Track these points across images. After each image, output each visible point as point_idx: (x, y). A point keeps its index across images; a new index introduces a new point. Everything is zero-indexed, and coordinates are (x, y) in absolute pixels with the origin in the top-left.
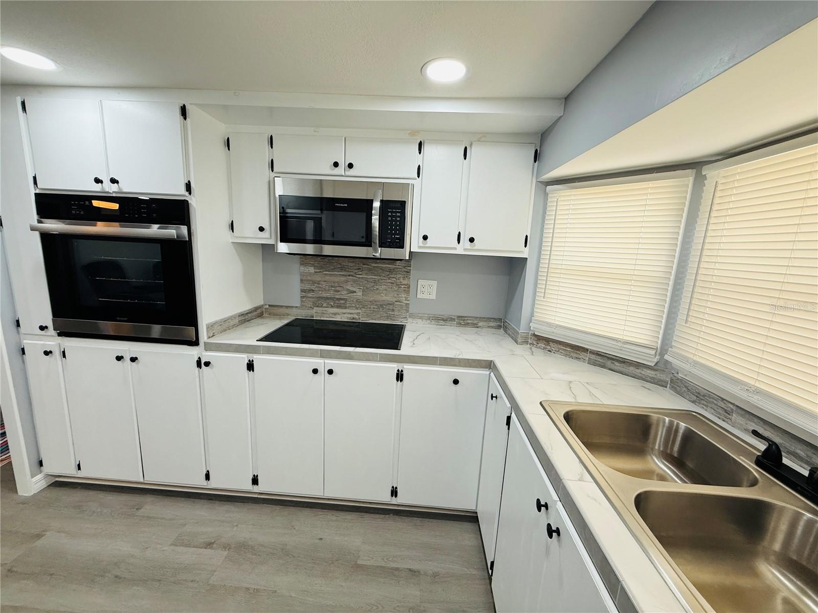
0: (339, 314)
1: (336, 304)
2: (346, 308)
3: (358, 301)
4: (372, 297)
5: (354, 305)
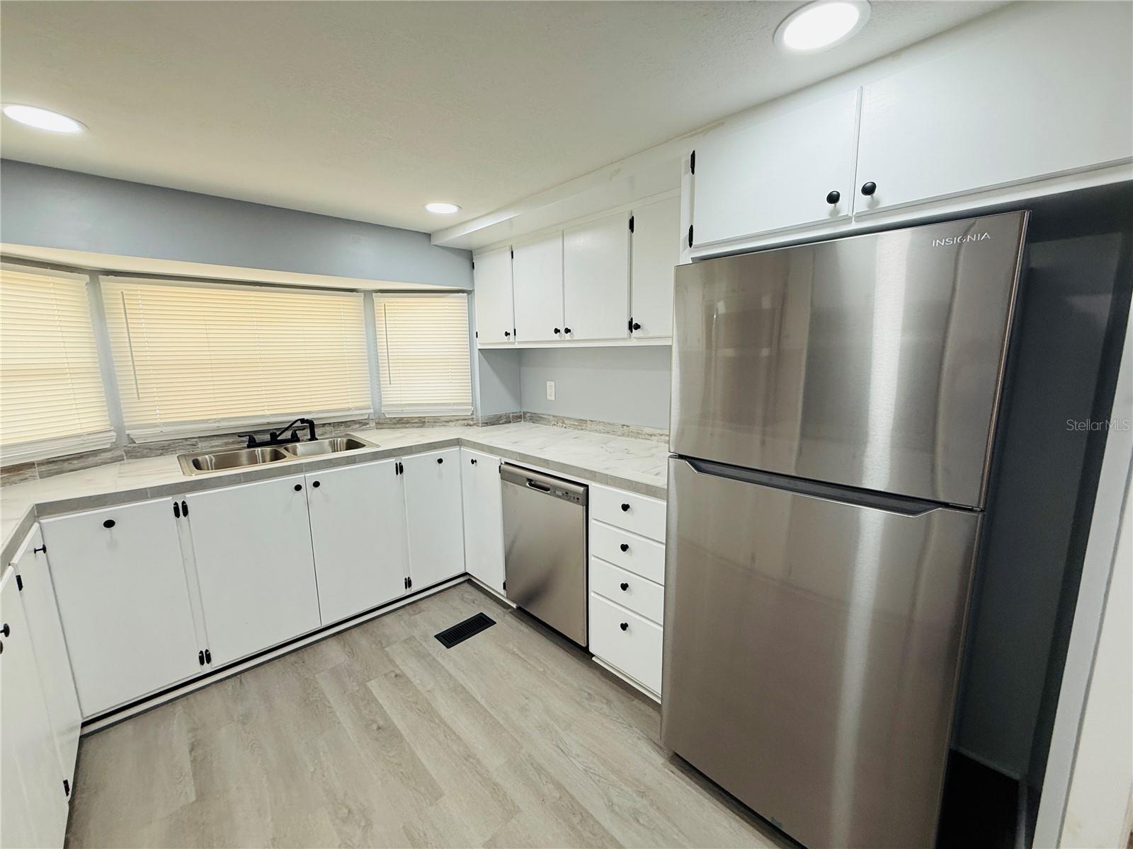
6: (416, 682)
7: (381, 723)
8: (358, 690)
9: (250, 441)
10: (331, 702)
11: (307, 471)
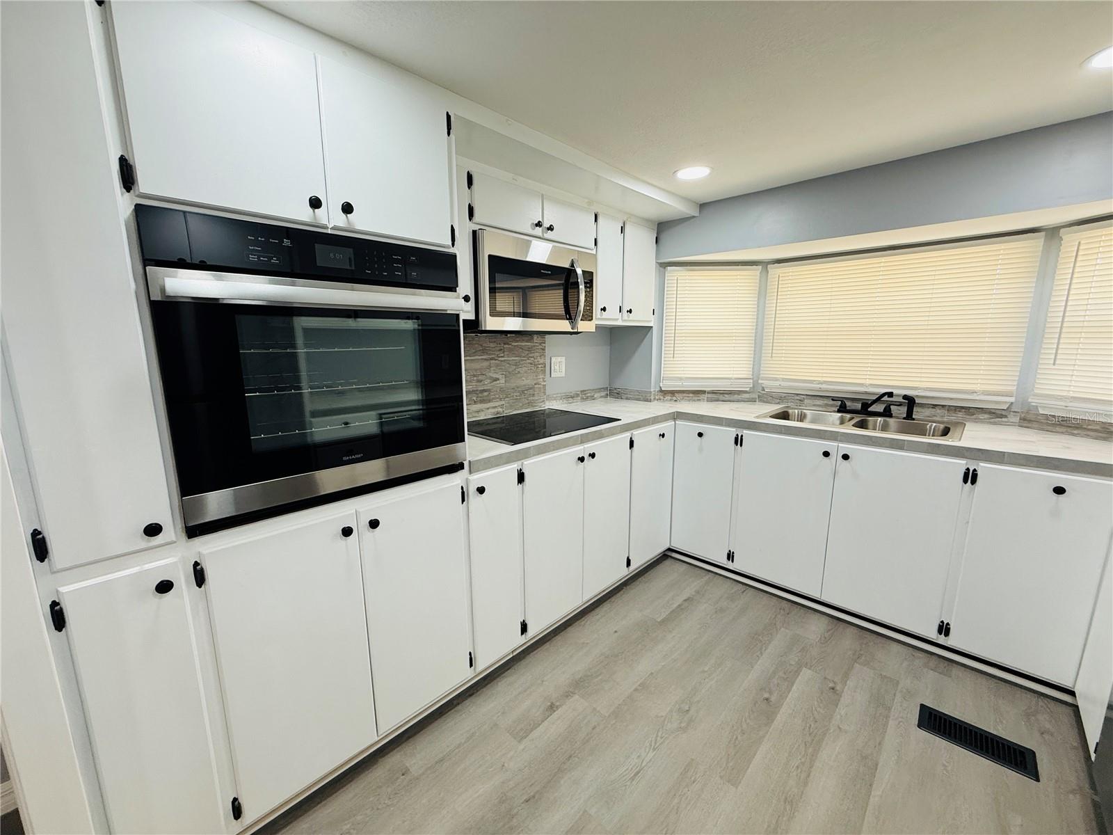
0: (483, 411)
1: (479, 399)
2: (490, 401)
3: (502, 390)
4: (515, 382)
5: (497, 396)
6: (841, 710)
7: (773, 699)
8: (792, 665)
9: (841, 406)
10: (768, 651)
11: (841, 441)
